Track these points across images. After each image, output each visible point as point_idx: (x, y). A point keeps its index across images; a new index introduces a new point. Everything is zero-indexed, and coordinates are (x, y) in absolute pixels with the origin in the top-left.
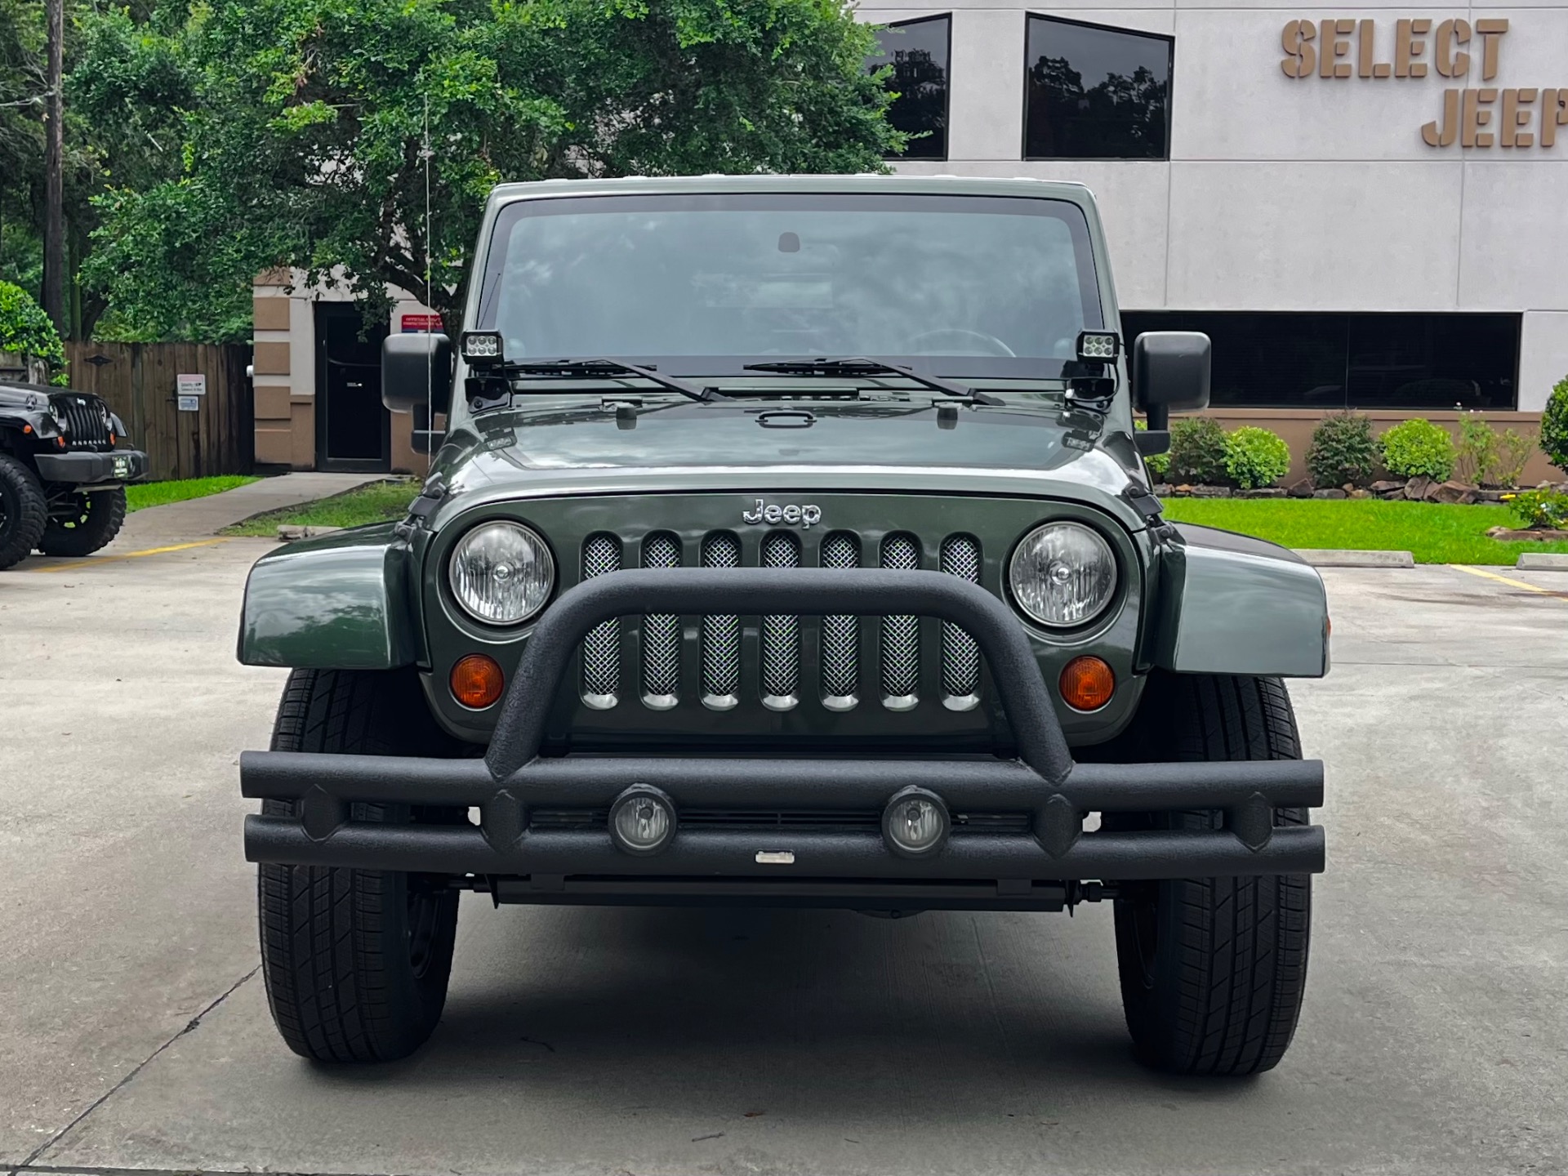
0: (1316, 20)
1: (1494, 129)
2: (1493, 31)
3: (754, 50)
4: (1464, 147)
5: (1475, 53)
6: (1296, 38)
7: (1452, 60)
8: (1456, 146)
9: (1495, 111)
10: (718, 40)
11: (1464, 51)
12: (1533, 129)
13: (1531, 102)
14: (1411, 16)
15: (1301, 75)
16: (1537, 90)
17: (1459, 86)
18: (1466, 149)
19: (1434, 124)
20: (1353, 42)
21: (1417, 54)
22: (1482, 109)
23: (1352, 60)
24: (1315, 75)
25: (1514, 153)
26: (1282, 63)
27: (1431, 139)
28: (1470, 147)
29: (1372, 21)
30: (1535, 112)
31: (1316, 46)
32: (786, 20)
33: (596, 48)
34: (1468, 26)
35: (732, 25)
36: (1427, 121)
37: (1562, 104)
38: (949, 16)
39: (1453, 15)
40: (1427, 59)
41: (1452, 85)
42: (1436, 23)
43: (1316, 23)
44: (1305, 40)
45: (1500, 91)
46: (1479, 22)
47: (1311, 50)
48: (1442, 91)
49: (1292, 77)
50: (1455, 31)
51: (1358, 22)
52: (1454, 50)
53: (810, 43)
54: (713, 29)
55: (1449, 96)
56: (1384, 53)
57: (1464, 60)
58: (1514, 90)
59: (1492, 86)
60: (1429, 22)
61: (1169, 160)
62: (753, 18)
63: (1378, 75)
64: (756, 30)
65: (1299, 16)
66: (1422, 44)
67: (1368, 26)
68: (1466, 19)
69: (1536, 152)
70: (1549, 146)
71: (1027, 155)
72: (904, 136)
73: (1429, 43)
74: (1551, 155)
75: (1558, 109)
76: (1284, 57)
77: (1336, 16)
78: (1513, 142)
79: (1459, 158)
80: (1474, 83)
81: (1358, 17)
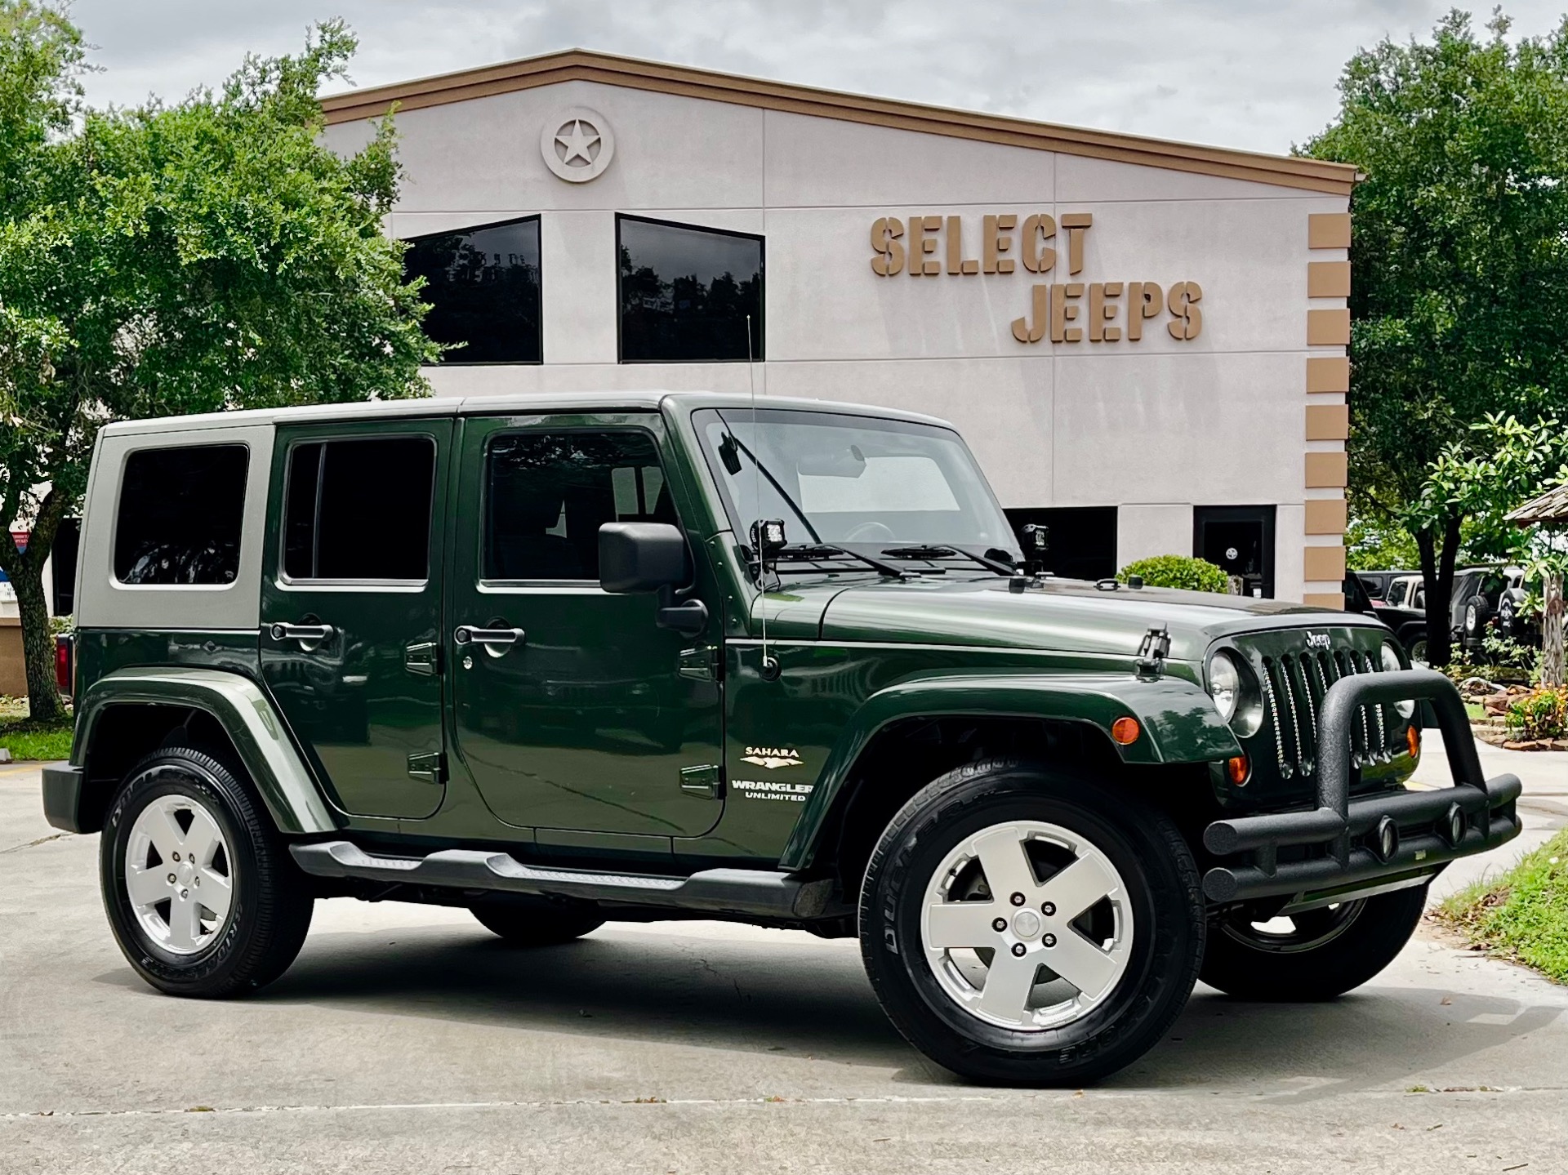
0: (903, 216)
1: (1082, 324)
2: (1078, 226)
3: (260, 267)
4: (1054, 342)
5: (1061, 246)
6: (885, 236)
7: (1039, 255)
8: (1046, 342)
9: (1082, 305)
10: (222, 256)
11: (1049, 245)
12: (1121, 323)
13: (1118, 296)
14: (997, 212)
15: (891, 273)
16: (1122, 284)
17: (1046, 281)
18: (1056, 345)
19: (1023, 319)
20: (941, 239)
21: (1005, 250)
22: (1070, 303)
23: (940, 257)
24: (905, 274)
25: (1103, 347)
26: (872, 261)
27: (1023, 337)
28: (1060, 342)
29: (959, 217)
30: (1122, 305)
31: (905, 243)
32: (291, 235)
33: (106, 265)
34: (1053, 222)
35: (236, 242)
36: (1016, 317)
37: (1148, 297)
38: (538, 217)
39: (1039, 211)
40: (1015, 255)
41: (1039, 280)
42: (1022, 219)
43: (905, 222)
44: (893, 238)
45: (1087, 286)
46: (1064, 217)
47: (901, 249)
48: (1030, 287)
49: (883, 275)
50: (1040, 226)
51: (945, 218)
52: (1041, 245)
53: (316, 258)
54: (217, 247)
55: (1037, 291)
56: (973, 250)
57: (1051, 255)
58: (1100, 285)
59: (1080, 279)
60: (1014, 218)
61: (764, 361)
62: (260, 234)
63: (967, 272)
64: (263, 246)
65: (888, 214)
66: (1009, 240)
67: (955, 222)
68: (1051, 215)
69: (1124, 345)
70: (1138, 340)
71: (624, 358)
72: (438, 348)
73: (1016, 238)
74: (1139, 347)
75: (1145, 302)
76: (873, 255)
77: (923, 213)
78: (1101, 337)
79: (1051, 353)
80: (1062, 278)
81: (945, 214)
